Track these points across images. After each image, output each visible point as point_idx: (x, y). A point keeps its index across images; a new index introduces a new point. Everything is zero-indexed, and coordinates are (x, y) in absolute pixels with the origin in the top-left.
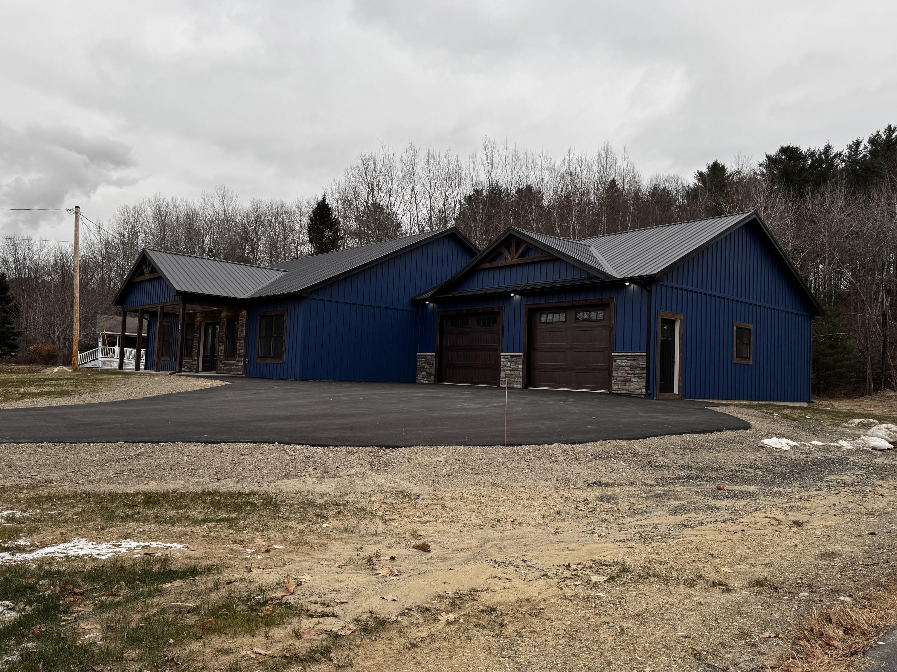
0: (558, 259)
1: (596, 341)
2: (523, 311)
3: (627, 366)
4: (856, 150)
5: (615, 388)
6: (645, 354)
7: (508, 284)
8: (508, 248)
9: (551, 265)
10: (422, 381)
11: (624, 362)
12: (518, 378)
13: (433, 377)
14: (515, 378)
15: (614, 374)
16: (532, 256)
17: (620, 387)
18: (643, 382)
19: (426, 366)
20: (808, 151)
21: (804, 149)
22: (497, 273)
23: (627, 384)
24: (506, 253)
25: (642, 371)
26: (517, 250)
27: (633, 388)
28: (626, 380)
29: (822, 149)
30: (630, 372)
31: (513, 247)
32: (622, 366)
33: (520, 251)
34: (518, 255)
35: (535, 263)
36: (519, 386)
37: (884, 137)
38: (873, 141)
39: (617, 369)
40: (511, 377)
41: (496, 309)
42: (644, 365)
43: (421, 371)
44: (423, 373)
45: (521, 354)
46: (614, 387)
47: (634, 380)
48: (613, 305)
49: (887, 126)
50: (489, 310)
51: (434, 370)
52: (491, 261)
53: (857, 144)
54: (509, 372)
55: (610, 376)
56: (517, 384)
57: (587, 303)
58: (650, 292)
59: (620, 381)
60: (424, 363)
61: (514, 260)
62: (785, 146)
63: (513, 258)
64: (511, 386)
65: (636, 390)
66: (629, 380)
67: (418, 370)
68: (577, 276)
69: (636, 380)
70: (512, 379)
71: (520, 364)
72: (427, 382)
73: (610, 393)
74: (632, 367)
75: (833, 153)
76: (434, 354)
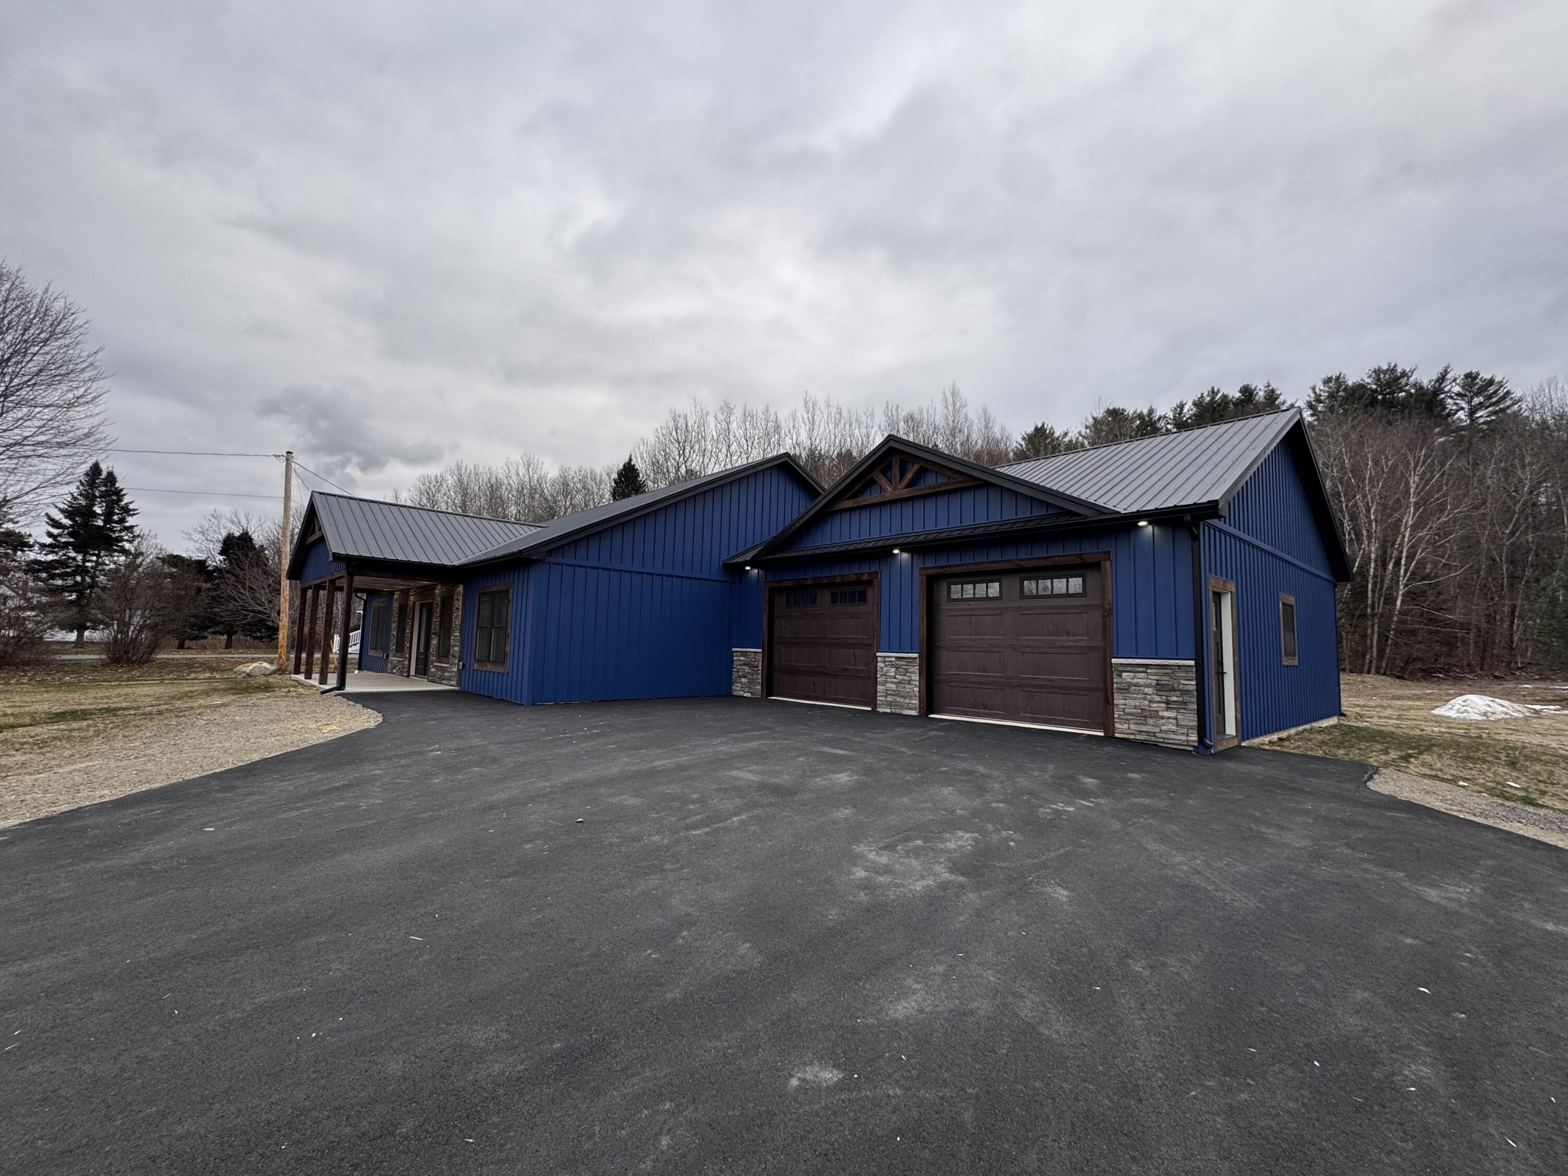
0: (988, 485)
1: (1068, 634)
2: (917, 578)
3: (1149, 686)
5: (1122, 729)
6: (1192, 663)
7: (885, 533)
8: (884, 472)
9: (968, 498)
10: (741, 693)
11: (1141, 679)
12: (911, 697)
13: (759, 687)
14: (904, 697)
15: (1118, 700)
16: (931, 482)
17: (1133, 727)
18: (1191, 720)
19: (747, 669)
22: (865, 515)
23: (1151, 721)
24: (883, 481)
25: (1186, 698)
26: (902, 476)
27: (1166, 732)
28: (1145, 715)
30: (1157, 698)
31: (896, 470)
32: (1137, 685)
33: (909, 476)
34: (905, 482)
35: (937, 494)
36: (914, 713)
39: (1126, 689)
40: (898, 695)
41: (865, 577)
42: (1192, 685)
43: (740, 677)
44: (743, 680)
45: (916, 655)
46: (1117, 725)
47: (1166, 714)
48: (1108, 567)
50: (854, 578)
51: (760, 676)
52: (854, 496)
54: (894, 686)
55: (1109, 702)
56: (910, 709)
57: (1049, 563)
58: (1195, 538)
59: (1132, 714)
60: (745, 665)
61: (897, 492)
63: (895, 489)
64: (898, 711)
65: (1172, 736)
66: (1155, 715)
67: (735, 675)
68: (1024, 513)
69: (1172, 714)
70: (898, 699)
71: (914, 673)
72: (749, 695)
73: (1110, 738)
74: (1159, 687)
76: (760, 650)
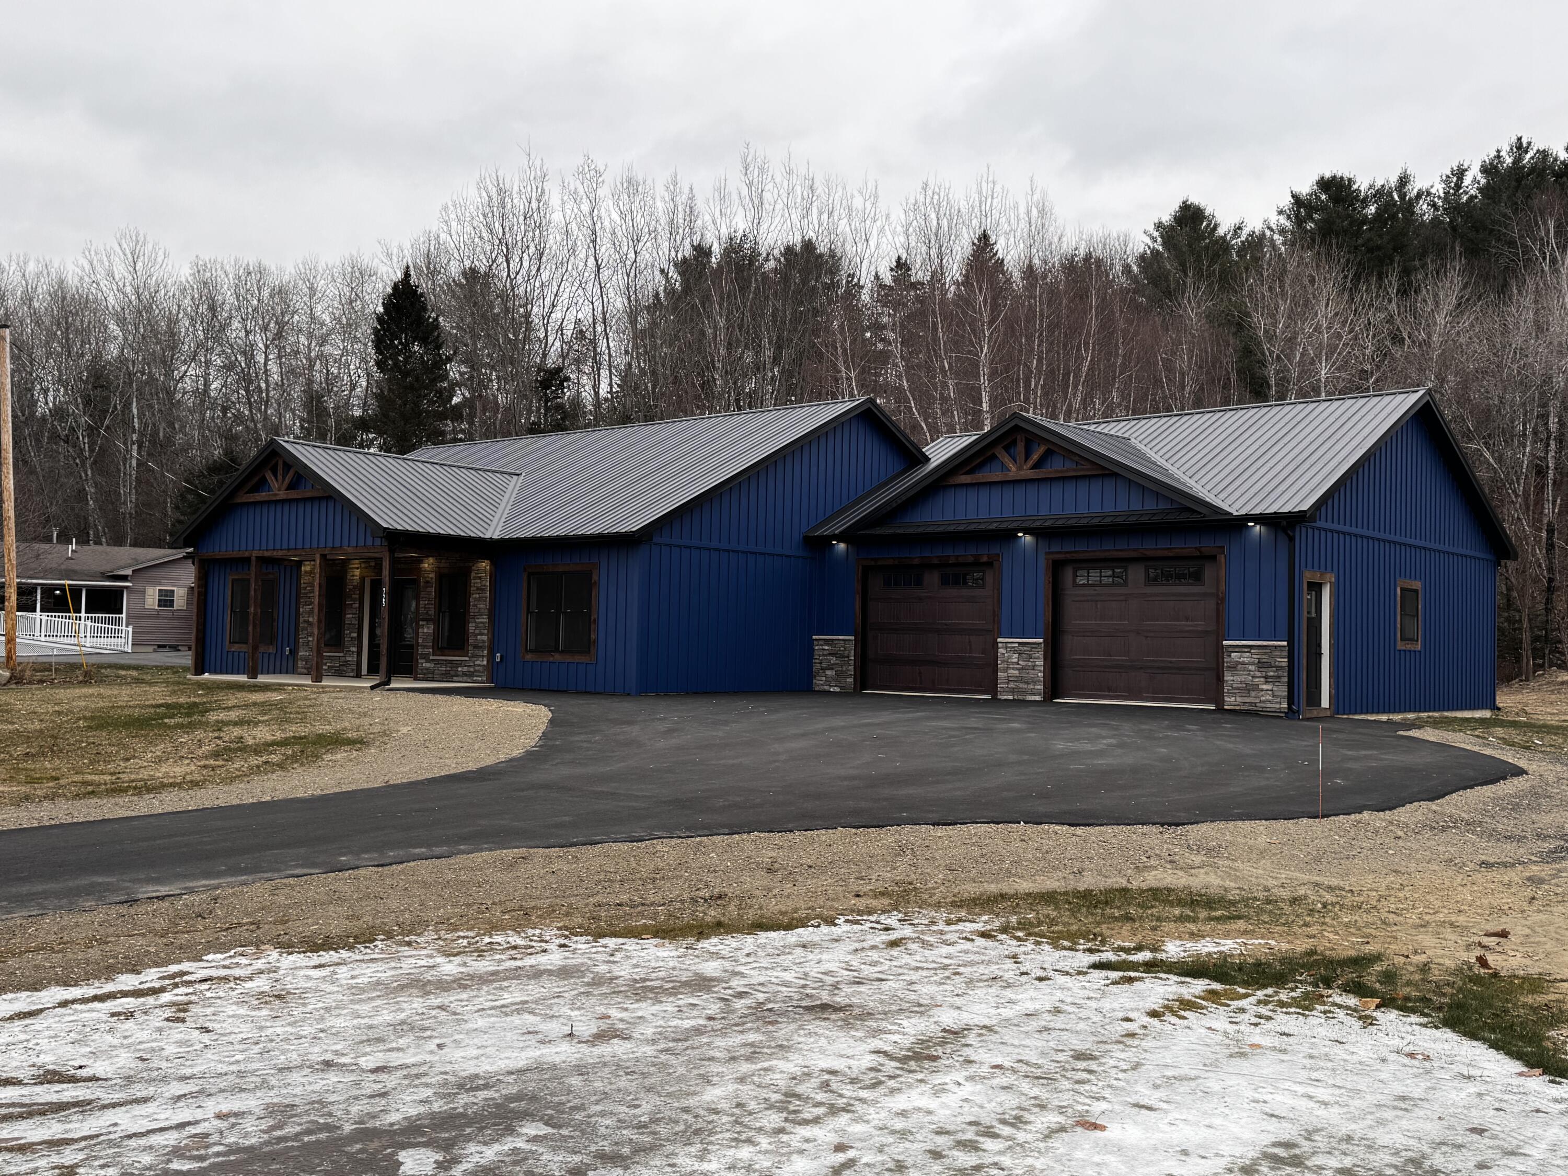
0: (1116, 475)
1: (1187, 619)
2: (1042, 563)
3: (1252, 664)
4: (1458, 186)
5: (1230, 701)
6: (1285, 643)
7: (1007, 513)
8: (1007, 449)
9: (1096, 486)
10: (826, 688)
11: (1246, 658)
12: (1035, 683)
13: (850, 680)
14: (1027, 683)
15: (1228, 677)
16: (1057, 466)
17: (1239, 699)
18: (1283, 690)
19: (833, 660)
20: (1371, 187)
21: (1362, 184)
22: (984, 493)
23: (1253, 694)
24: (1007, 460)
25: (1280, 673)
26: (1027, 458)
27: (1264, 702)
28: (1249, 688)
29: (1393, 180)
30: (1258, 674)
31: (1020, 447)
32: (1243, 663)
33: (1035, 457)
34: (1030, 463)
35: (1064, 479)
36: (1038, 698)
37: (1509, 160)
38: (1489, 169)
39: (1234, 667)
40: (1021, 682)
41: (985, 559)
42: (1284, 661)
43: (824, 669)
44: (829, 673)
45: (1041, 641)
46: (1226, 699)
47: (1265, 687)
48: (1223, 560)
49: (1514, 140)
50: (971, 559)
51: (852, 668)
52: (970, 472)
53: (1460, 173)
54: (1016, 672)
55: (1220, 679)
56: (1034, 694)
57: (1171, 554)
58: (1292, 539)
59: (1238, 688)
60: (830, 654)
61: (1022, 473)
62: (1328, 175)
63: (1020, 468)
64: (1021, 697)
65: (1269, 705)
66: (1256, 688)
67: (816, 667)
68: (1150, 505)
69: (1269, 687)
70: (1021, 685)
71: (1038, 658)
72: (837, 689)
73: (1220, 710)
74: (1261, 665)
75: (1412, 190)
76: (852, 638)
